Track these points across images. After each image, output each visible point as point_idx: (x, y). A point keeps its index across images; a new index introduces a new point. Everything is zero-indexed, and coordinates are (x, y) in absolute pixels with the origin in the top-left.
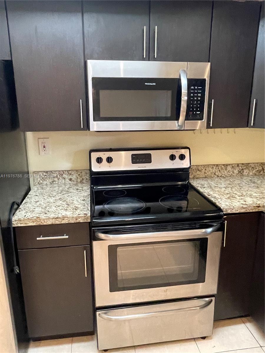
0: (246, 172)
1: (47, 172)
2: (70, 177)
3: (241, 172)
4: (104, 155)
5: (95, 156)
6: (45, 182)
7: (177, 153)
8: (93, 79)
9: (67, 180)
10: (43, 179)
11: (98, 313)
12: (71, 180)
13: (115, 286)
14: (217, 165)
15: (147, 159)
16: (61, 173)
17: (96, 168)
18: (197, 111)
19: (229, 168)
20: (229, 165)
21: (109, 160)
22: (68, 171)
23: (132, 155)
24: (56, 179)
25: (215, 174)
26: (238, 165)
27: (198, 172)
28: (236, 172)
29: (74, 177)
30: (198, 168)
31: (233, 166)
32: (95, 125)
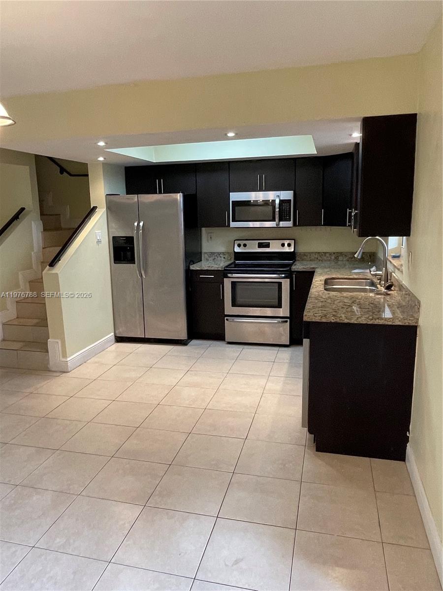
0: (340, 258)
1: (211, 253)
2: (224, 256)
3: (337, 258)
4: (242, 243)
5: (237, 243)
6: (210, 259)
7: (286, 242)
8: (232, 201)
9: (222, 258)
10: (209, 257)
11: (226, 318)
12: (224, 258)
13: (234, 304)
14: (319, 253)
15: (268, 246)
16: (219, 254)
17: (237, 250)
18: (287, 216)
19: (327, 255)
20: (328, 253)
21: (245, 245)
22: (223, 253)
23: (259, 243)
24: (216, 257)
25: (317, 259)
26: (334, 253)
27: (305, 257)
28: (333, 257)
29: (226, 257)
30: (305, 254)
31: (330, 254)
32: (233, 224)
